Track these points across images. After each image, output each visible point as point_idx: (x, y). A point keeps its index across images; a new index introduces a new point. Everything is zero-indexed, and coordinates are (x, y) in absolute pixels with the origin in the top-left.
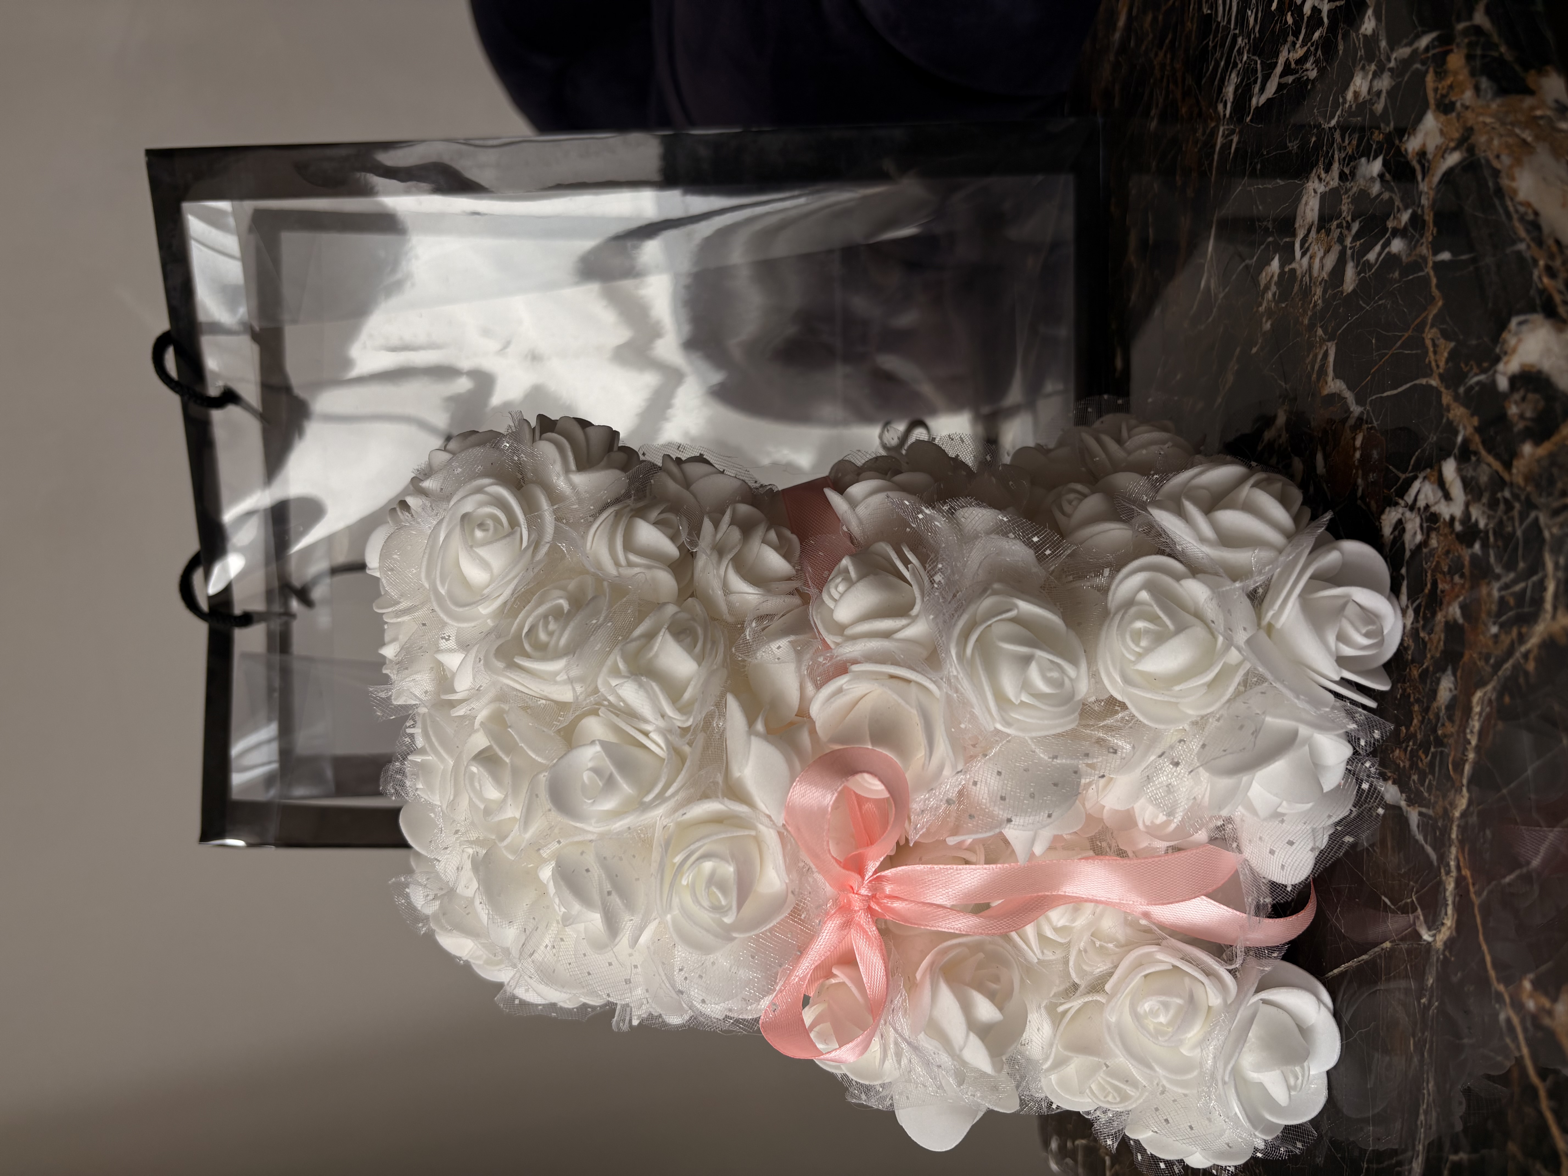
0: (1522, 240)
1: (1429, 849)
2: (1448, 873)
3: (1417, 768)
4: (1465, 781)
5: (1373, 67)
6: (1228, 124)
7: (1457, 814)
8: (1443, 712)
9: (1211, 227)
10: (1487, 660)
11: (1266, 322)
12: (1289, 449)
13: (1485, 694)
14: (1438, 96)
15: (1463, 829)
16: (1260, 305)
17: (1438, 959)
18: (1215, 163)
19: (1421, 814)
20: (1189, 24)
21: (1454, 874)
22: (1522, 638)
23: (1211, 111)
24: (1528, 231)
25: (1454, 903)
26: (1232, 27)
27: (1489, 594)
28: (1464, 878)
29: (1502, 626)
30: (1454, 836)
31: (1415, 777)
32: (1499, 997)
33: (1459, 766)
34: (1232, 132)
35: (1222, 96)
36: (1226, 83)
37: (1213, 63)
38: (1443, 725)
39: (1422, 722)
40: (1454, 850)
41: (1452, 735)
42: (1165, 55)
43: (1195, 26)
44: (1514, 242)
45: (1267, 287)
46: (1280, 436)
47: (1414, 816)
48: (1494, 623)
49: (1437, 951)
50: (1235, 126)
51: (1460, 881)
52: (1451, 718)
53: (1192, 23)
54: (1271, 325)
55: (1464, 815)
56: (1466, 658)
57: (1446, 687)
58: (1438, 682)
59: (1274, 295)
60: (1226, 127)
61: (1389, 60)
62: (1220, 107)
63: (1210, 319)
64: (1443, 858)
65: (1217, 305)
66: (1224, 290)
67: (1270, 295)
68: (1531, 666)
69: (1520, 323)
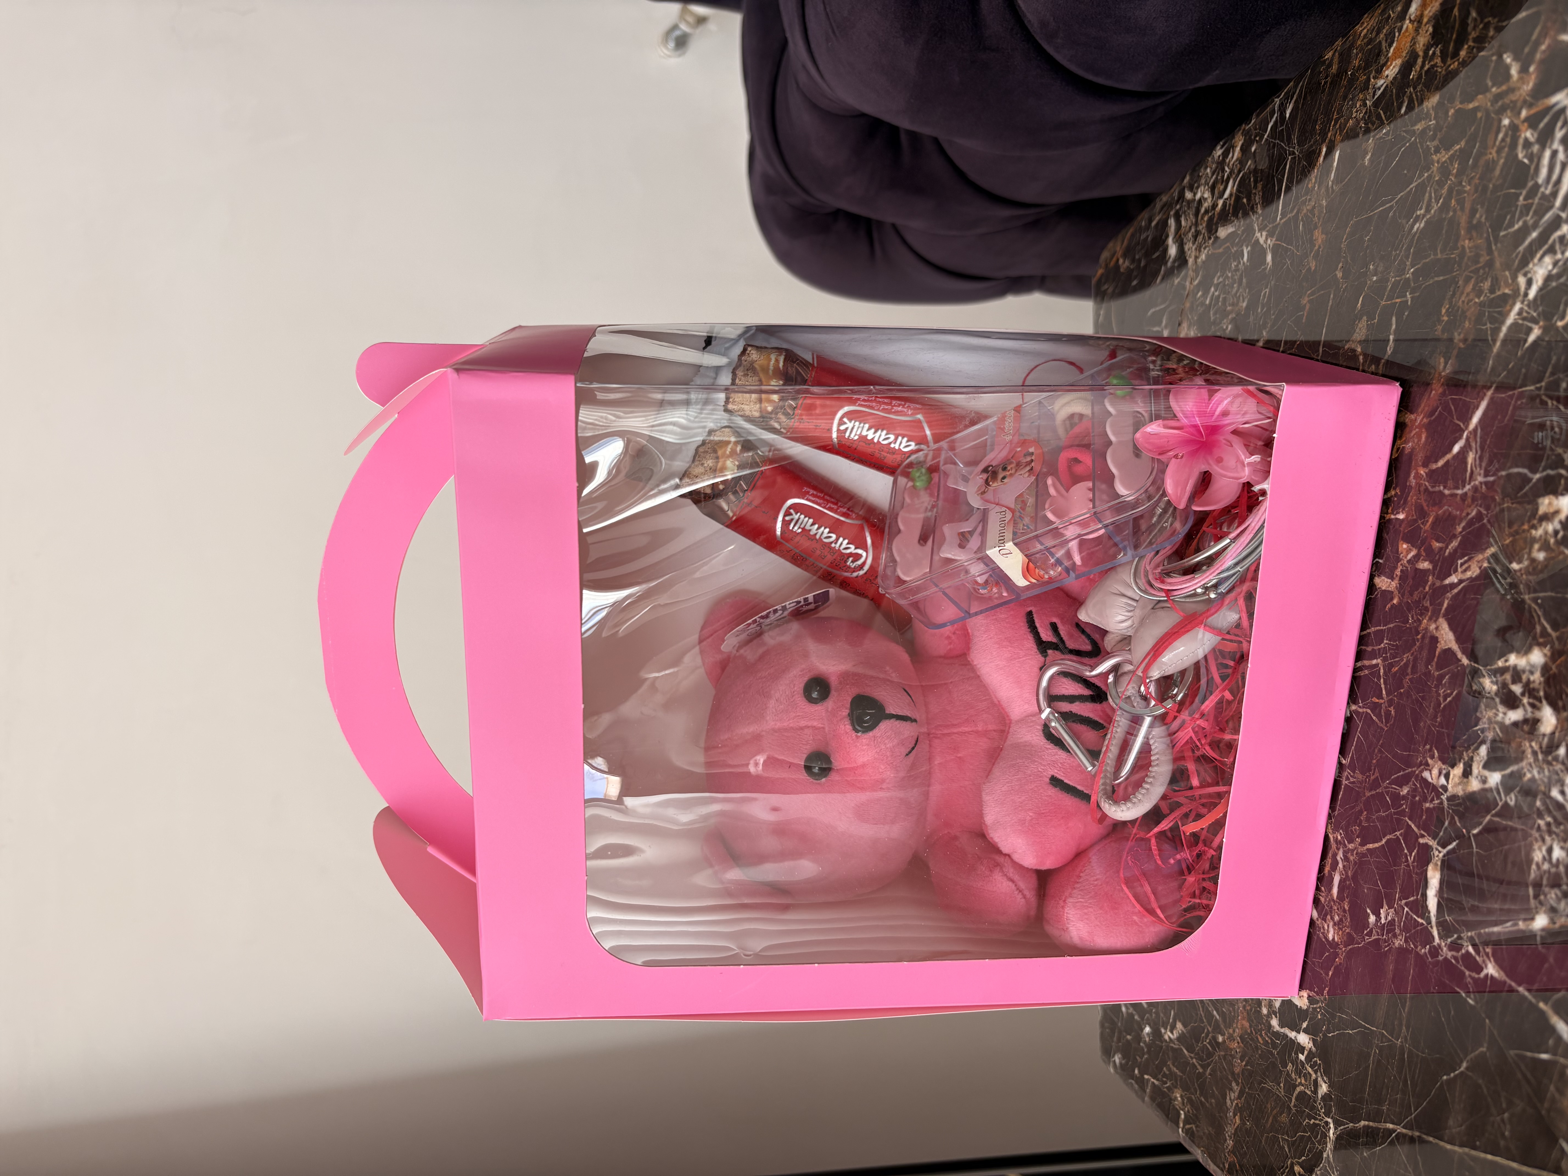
6: (1529, 306)
9: (1482, 399)
11: (1540, 550)
12: (1542, 694)
16: (1534, 527)
18: (1502, 335)
20: (1494, 151)
23: (1507, 273)
26: (1558, 202)
34: (1536, 322)
35: (1526, 269)
36: (1536, 260)
37: (1520, 223)
42: (1451, 158)
43: (1502, 161)
45: (1547, 517)
46: (1532, 673)
50: (1539, 315)
53: (1499, 151)
54: (1546, 559)
59: (1556, 533)
60: (1526, 308)
62: (1522, 280)
63: (1459, 492)
65: (1472, 484)
66: (1486, 475)
67: (1550, 528)
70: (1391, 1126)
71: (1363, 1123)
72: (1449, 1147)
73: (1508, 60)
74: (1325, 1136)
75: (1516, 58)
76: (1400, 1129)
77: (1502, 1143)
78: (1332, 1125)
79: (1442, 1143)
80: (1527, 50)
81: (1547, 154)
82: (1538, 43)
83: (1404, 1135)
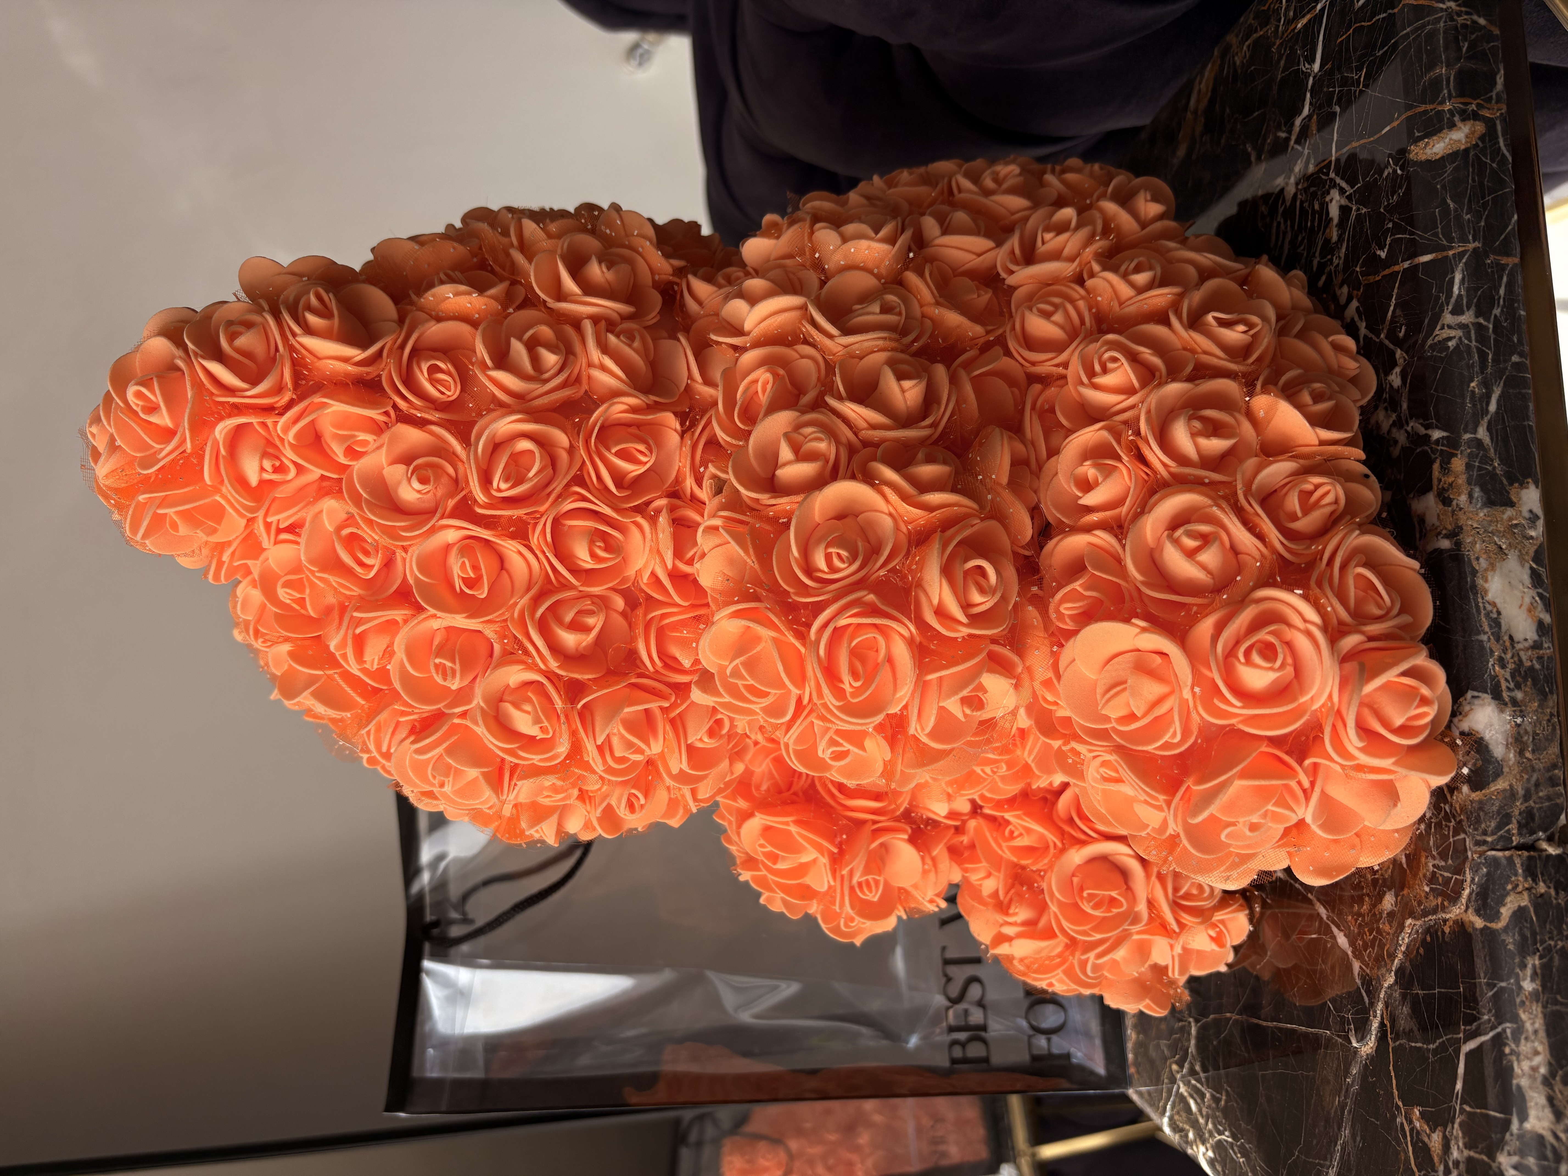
0: (1485, 633)
1: (1364, 994)
2: (1375, 1016)
3: (1363, 938)
4: (1394, 969)
5: (1394, 416)
7: (1386, 985)
8: (1384, 915)
10: (1420, 903)
13: (1414, 925)
14: (1440, 487)
15: (1389, 996)
17: (1361, 1062)
19: (1361, 967)
21: (1379, 1019)
22: (1444, 909)
24: (1491, 627)
25: (1376, 1035)
27: (1426, 864)
28: (1386, 1026)
29: (1431, 889)
30: (1382, 996)
31: (1361, 943)
32: (1398, 1107)
33: (1392, 956)
38: (1384, 924)
39: (1370, 911)
40: (1380, 1006)
41: (1388, 934)
44: (1479, 633)
47: (1356, 966)
48: (1428, 885)
49: (1362, 1057)
51: (1382, 1024)
52: (1390, 923)
55: (1390, 987)
56: (1405, 892)
57: (1389, 901)
58: (1384, 893)
61: (1408, 424)
64: (1372, 1004)
68: (1447, 930)
69: (1473, 697)
70: (1228, 1015)
71: (1212, 1016)
72: (1264, 1024)
73: (1249, 149)
74: (1189, 1034)
75: (1254, 148)
76: (1235, 1017)
77: (1295, 1012)
78: (1193, 1024)
79: (1261, 1022)
80: (1259, 142)
81: (1275, 224)
82: (1265, 140)
83: (1236, 1021)
